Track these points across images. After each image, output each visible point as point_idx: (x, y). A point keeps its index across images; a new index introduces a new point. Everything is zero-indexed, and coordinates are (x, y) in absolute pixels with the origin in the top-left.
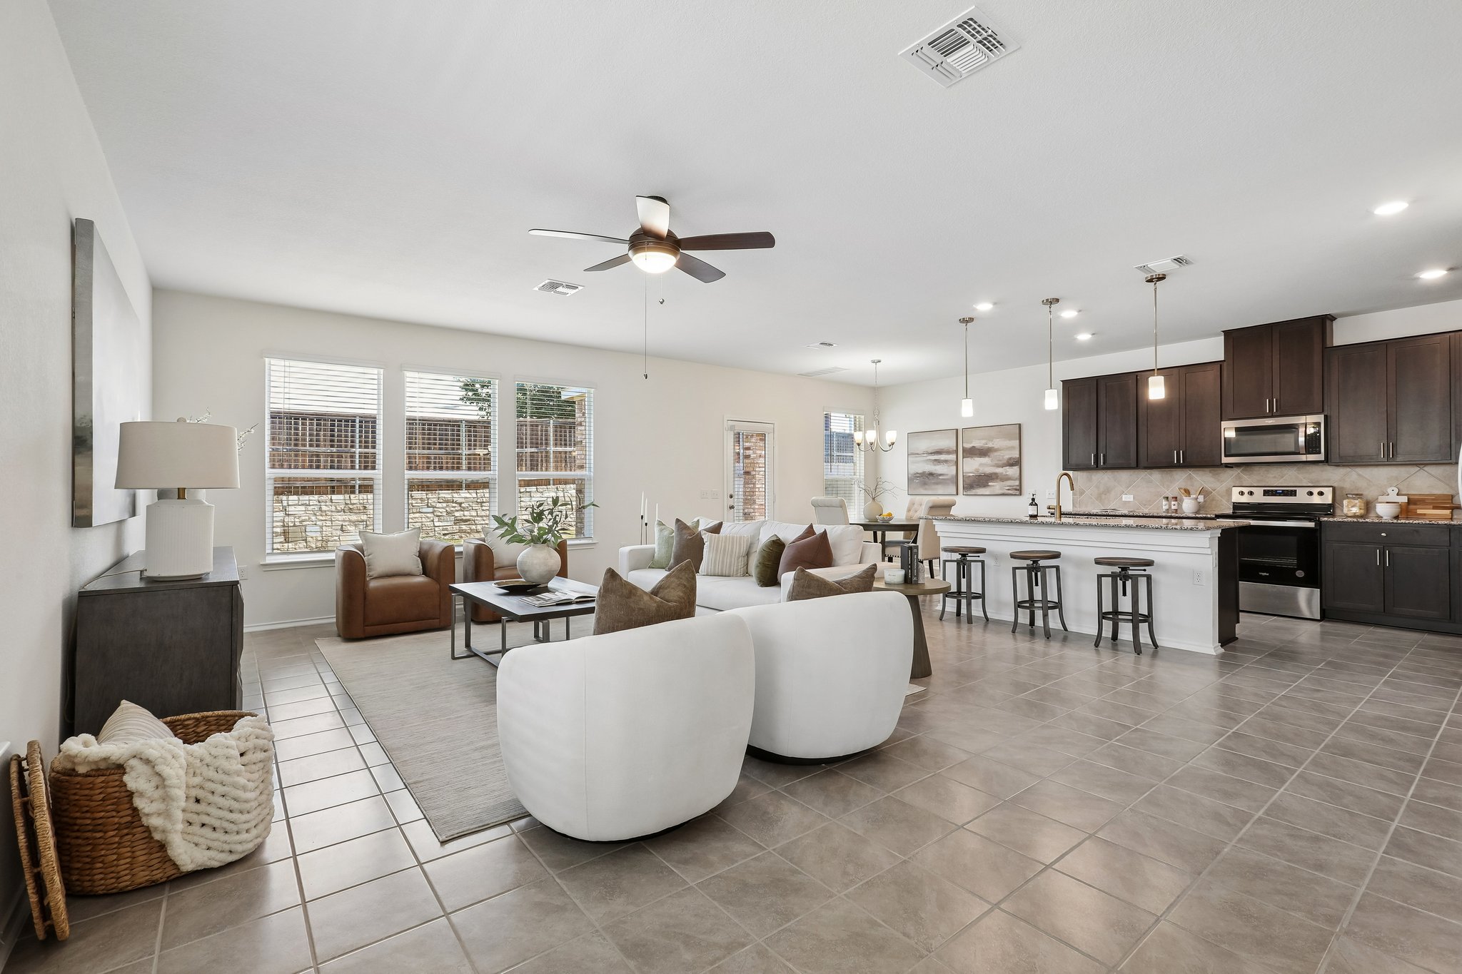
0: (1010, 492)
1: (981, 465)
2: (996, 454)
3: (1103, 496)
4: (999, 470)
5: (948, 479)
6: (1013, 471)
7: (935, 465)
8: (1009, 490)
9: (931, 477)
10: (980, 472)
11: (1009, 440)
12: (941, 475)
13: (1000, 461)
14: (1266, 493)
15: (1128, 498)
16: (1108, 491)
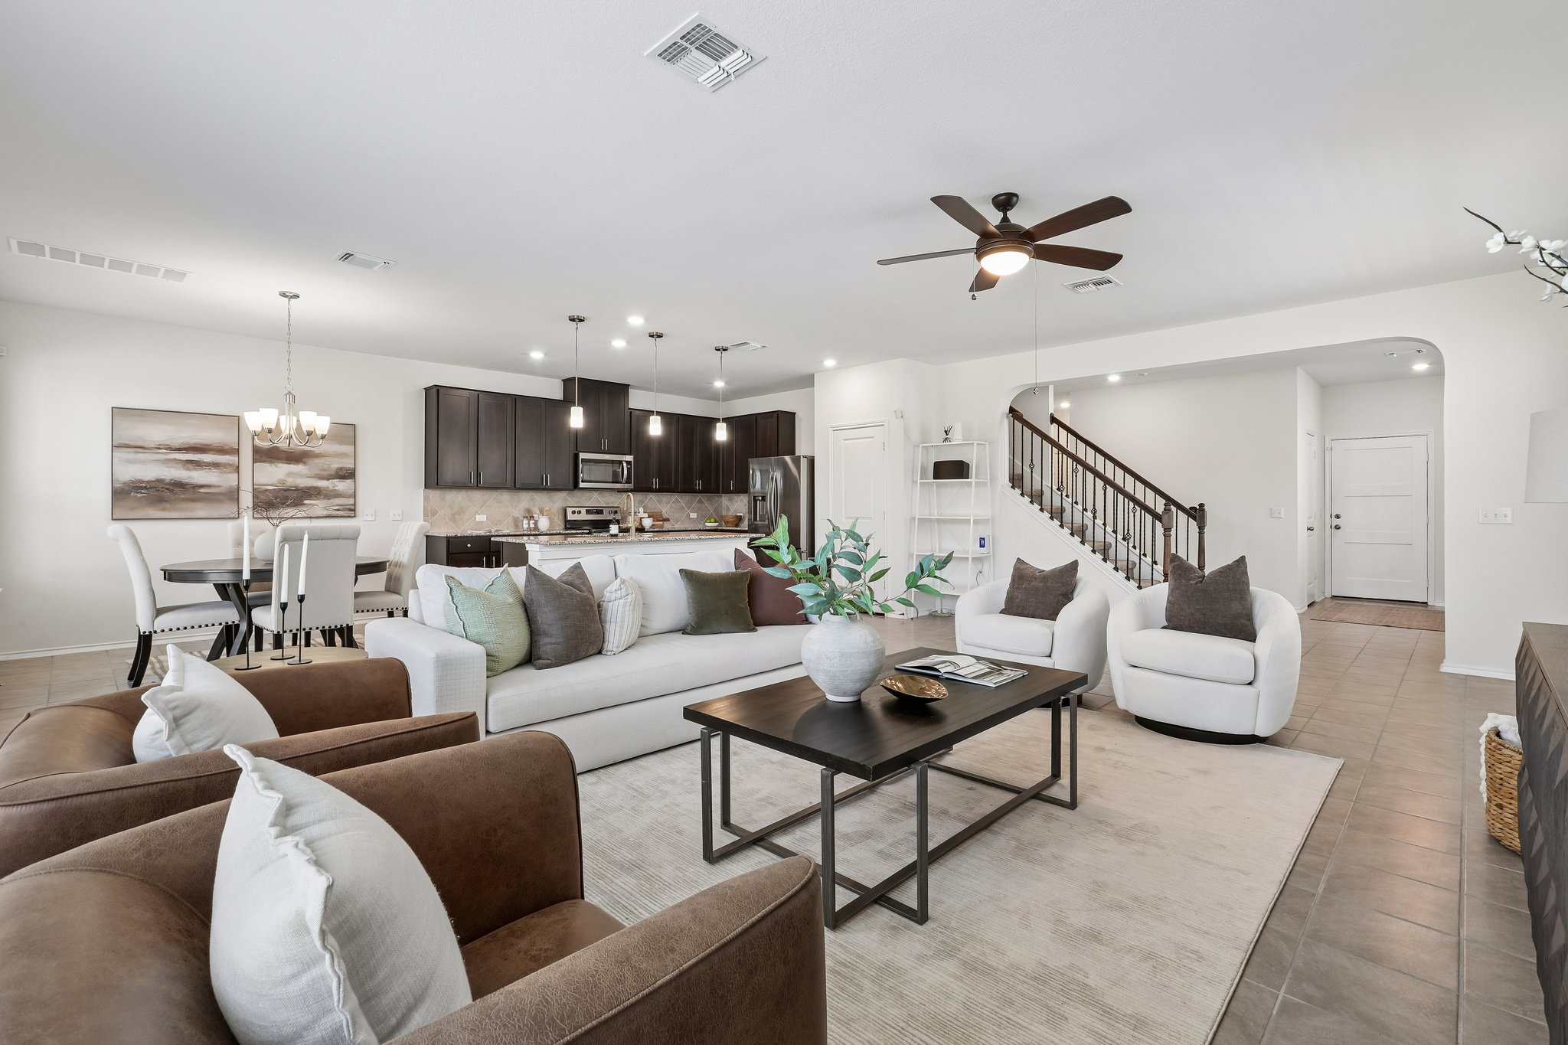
0: (340, 513)
1: (290, 474)
2: (317, 461)
3: (457, 517)
4: (322, 484)
5: (220, 494)
6: (341, 486)
7: (188, 469)
8: (338, 510)
9: (177, 490)
10: (288, 484)
11: (340, 444)
12: (202, 486)
13: (325, 470)
14: (588, 512)
15: (481, 518)
16: (462, 511)
